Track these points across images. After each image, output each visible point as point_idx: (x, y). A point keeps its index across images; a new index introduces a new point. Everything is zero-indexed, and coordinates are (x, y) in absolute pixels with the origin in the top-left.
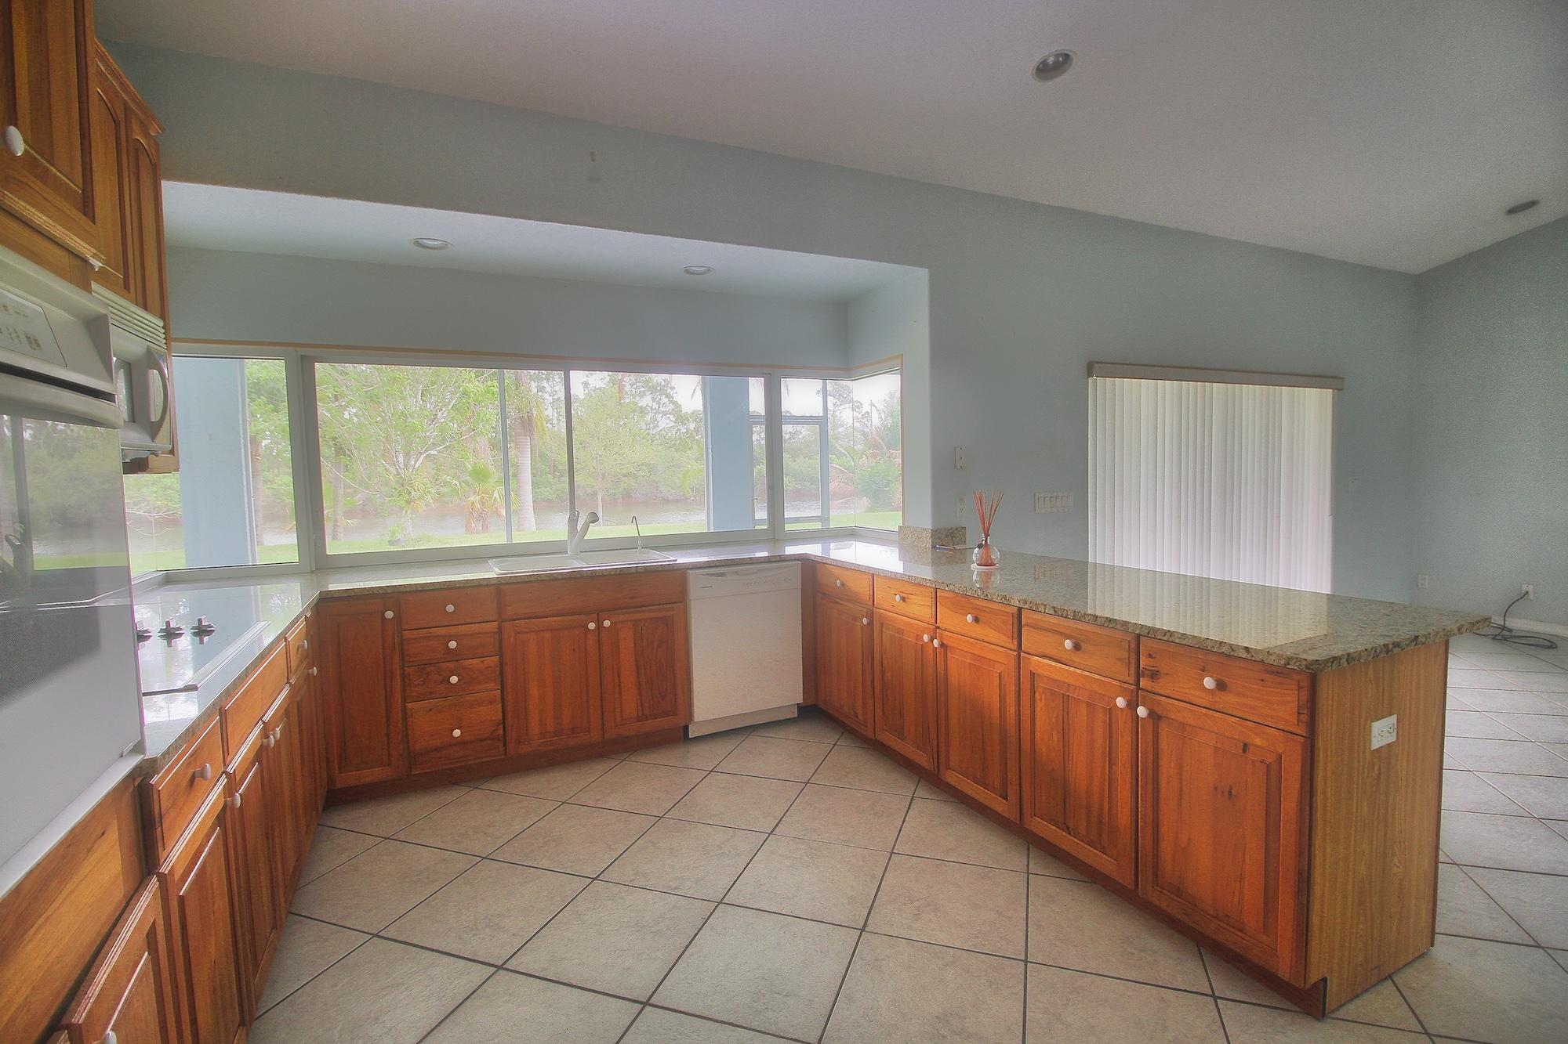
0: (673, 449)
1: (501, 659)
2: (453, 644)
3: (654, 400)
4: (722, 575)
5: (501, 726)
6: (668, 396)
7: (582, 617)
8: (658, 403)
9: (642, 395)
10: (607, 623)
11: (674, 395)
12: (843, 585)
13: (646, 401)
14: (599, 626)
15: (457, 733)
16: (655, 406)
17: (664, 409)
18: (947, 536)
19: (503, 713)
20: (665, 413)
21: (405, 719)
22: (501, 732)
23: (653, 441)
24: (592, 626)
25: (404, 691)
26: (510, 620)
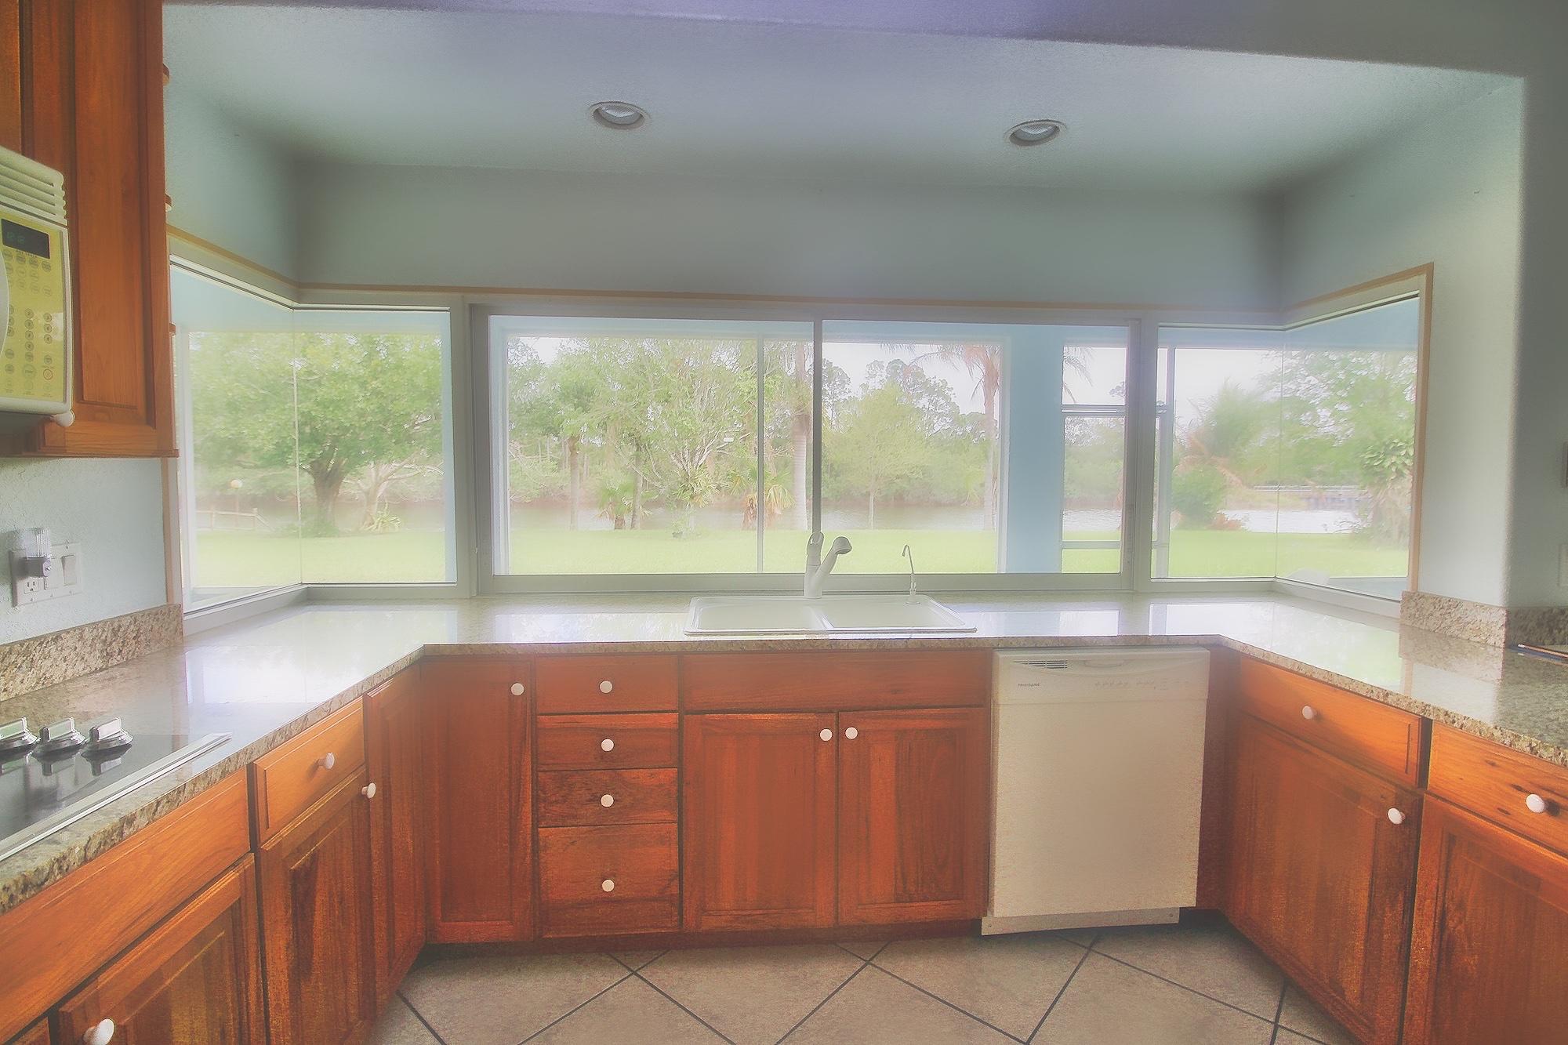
0: (948, 452)
1: (680, 773)
2: (608, 745)
3: (930, 401)
4: (1059, 665)
5: (676, 882)
6: (946, 397)
7: (812, 717)
8: (935, 405)
9: (920, 396)
10: (851, 733)
11: (952, 396)
12: (1318, 716)
13: (924, 402)
14: (839, 735)
15: (608, 885)
16: (932, 407)
17: (940, 411)
18: (1540, 625)
19: (680, 861)
20: (941, 415)
21: (535, 852)
22: (675, 890)
23: (928, 444)
24: (826, 735)
25: (535, 810)
26: (698, 713)
